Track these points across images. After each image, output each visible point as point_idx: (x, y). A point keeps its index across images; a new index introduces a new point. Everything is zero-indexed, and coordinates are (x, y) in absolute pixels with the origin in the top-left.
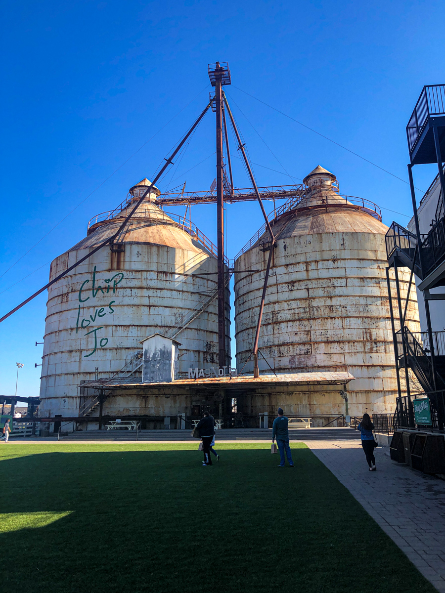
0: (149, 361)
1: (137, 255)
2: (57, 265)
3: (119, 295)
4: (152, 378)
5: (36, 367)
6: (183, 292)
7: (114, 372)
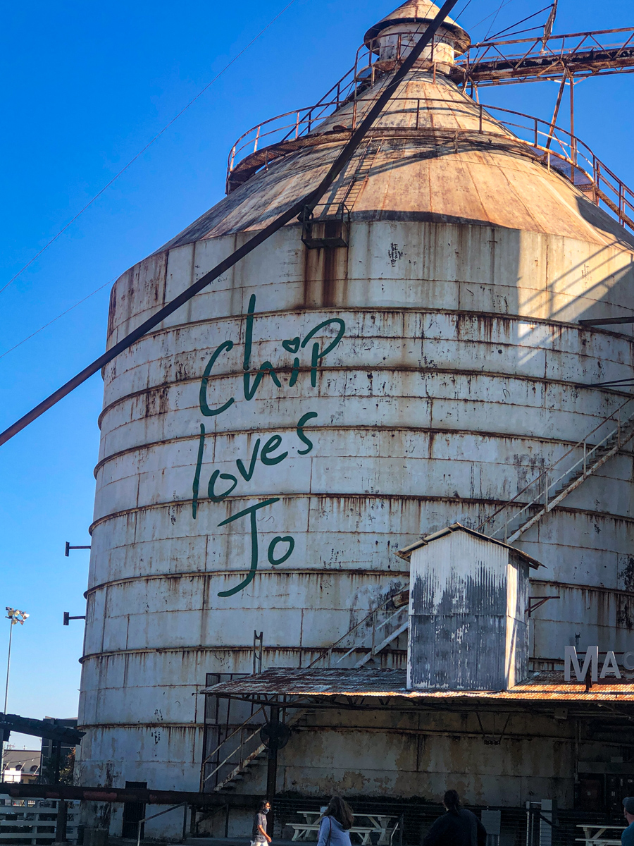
0: (428, 618)
1: (391, 255)
2: (131, 292)
3: (330, 394)
4: (441, 674)
5: (66, 623)
6: (546, 382)
7: (312, 650)
